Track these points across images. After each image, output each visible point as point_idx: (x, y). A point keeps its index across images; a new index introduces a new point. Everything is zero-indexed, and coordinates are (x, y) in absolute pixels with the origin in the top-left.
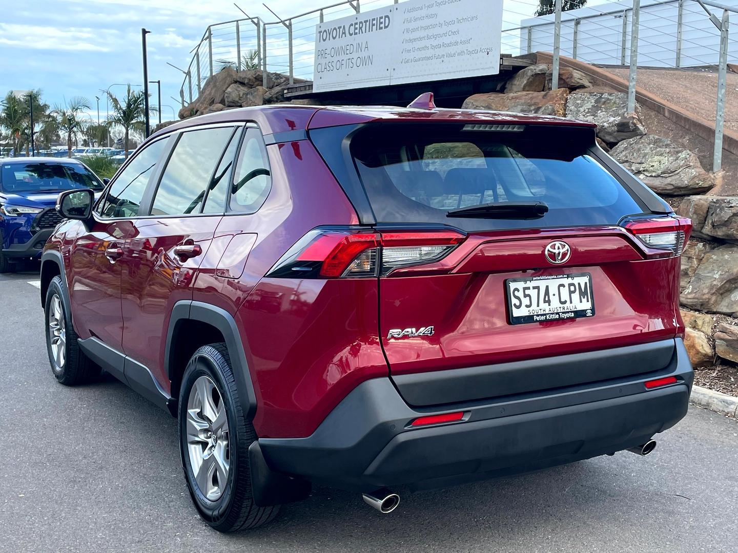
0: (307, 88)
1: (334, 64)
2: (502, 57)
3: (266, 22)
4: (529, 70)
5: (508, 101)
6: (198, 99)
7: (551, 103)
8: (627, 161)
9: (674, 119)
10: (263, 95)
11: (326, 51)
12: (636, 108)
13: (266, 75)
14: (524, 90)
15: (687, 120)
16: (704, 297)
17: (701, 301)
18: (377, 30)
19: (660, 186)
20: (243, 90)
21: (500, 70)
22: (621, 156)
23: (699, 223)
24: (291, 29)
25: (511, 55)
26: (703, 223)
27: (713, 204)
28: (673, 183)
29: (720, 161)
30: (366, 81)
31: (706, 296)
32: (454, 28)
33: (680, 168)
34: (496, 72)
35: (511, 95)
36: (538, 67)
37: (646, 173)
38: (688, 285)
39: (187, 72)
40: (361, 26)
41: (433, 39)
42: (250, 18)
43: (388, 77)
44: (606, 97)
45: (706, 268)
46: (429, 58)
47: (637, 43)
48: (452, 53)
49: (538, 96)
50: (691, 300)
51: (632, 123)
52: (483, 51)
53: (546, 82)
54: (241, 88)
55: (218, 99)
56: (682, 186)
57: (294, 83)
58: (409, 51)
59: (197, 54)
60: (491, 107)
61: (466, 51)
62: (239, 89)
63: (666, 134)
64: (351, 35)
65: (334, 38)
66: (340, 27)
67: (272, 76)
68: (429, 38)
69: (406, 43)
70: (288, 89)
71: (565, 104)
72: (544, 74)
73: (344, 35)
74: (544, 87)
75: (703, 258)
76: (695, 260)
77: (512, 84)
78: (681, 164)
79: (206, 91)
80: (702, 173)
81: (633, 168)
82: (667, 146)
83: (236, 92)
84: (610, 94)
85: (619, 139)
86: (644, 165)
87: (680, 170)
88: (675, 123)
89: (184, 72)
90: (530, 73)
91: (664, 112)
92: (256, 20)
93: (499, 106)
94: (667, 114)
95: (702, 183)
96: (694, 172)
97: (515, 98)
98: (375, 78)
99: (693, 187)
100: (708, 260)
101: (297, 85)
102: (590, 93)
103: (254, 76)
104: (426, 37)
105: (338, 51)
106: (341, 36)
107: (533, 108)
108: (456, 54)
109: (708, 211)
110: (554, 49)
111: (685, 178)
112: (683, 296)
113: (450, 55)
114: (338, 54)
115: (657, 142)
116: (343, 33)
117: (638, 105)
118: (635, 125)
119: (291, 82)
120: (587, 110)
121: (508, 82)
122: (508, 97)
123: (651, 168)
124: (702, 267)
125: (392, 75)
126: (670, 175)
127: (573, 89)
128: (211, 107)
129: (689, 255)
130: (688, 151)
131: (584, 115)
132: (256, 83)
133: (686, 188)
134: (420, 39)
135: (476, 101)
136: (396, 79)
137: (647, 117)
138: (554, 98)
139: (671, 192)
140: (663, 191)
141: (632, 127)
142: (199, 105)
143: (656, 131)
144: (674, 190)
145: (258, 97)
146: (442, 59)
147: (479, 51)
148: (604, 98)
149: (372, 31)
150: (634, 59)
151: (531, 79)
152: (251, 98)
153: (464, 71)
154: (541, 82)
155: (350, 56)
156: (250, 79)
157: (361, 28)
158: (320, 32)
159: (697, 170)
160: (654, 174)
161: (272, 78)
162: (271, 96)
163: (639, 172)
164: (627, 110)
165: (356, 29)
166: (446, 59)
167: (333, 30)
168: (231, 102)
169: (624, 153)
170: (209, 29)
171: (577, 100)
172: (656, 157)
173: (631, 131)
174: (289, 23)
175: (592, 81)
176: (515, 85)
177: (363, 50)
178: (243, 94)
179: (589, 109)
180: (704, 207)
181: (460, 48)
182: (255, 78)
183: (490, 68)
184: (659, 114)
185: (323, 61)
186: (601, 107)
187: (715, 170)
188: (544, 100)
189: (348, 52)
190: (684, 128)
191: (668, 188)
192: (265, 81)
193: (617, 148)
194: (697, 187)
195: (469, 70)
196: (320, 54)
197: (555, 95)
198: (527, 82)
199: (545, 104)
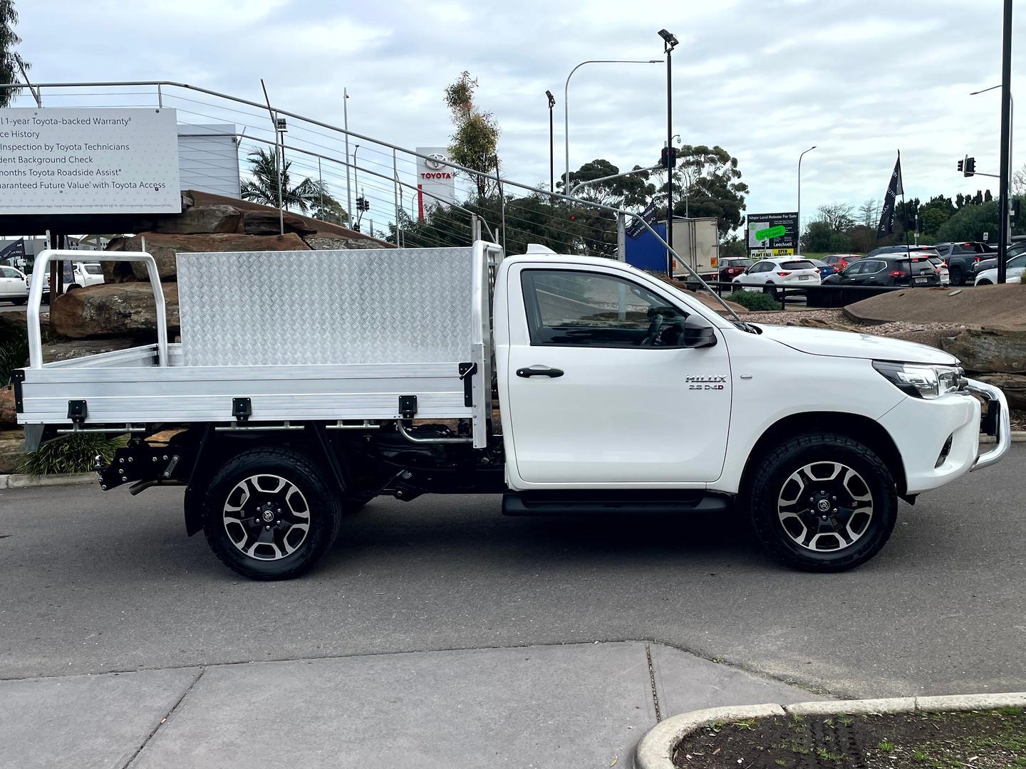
4: (212, 210)
14: (215, 231)
21: (183, 209)
32: (79, 154)
34: (177, 210)
41: (35, 163)
46: (28, 186)
48: (81, 183)
49: (268, 240)
52: (147, 186)
61: (111, 184)
90: (221, 215)
102: (330, 239)
104: (17, 160)
108: (91, 185)
113: (74, 186)
127: (303, 233)
134: (2, 160)
146: (58, 190)
147: (138, 186)
148: (353, 244)
151: (223, 221)
153: (111, 206)
166: (67, 190)
171: (321, 245)
181: (98, 179)
183: (163, 205)
195: (122, 206)
198: (219, 224)
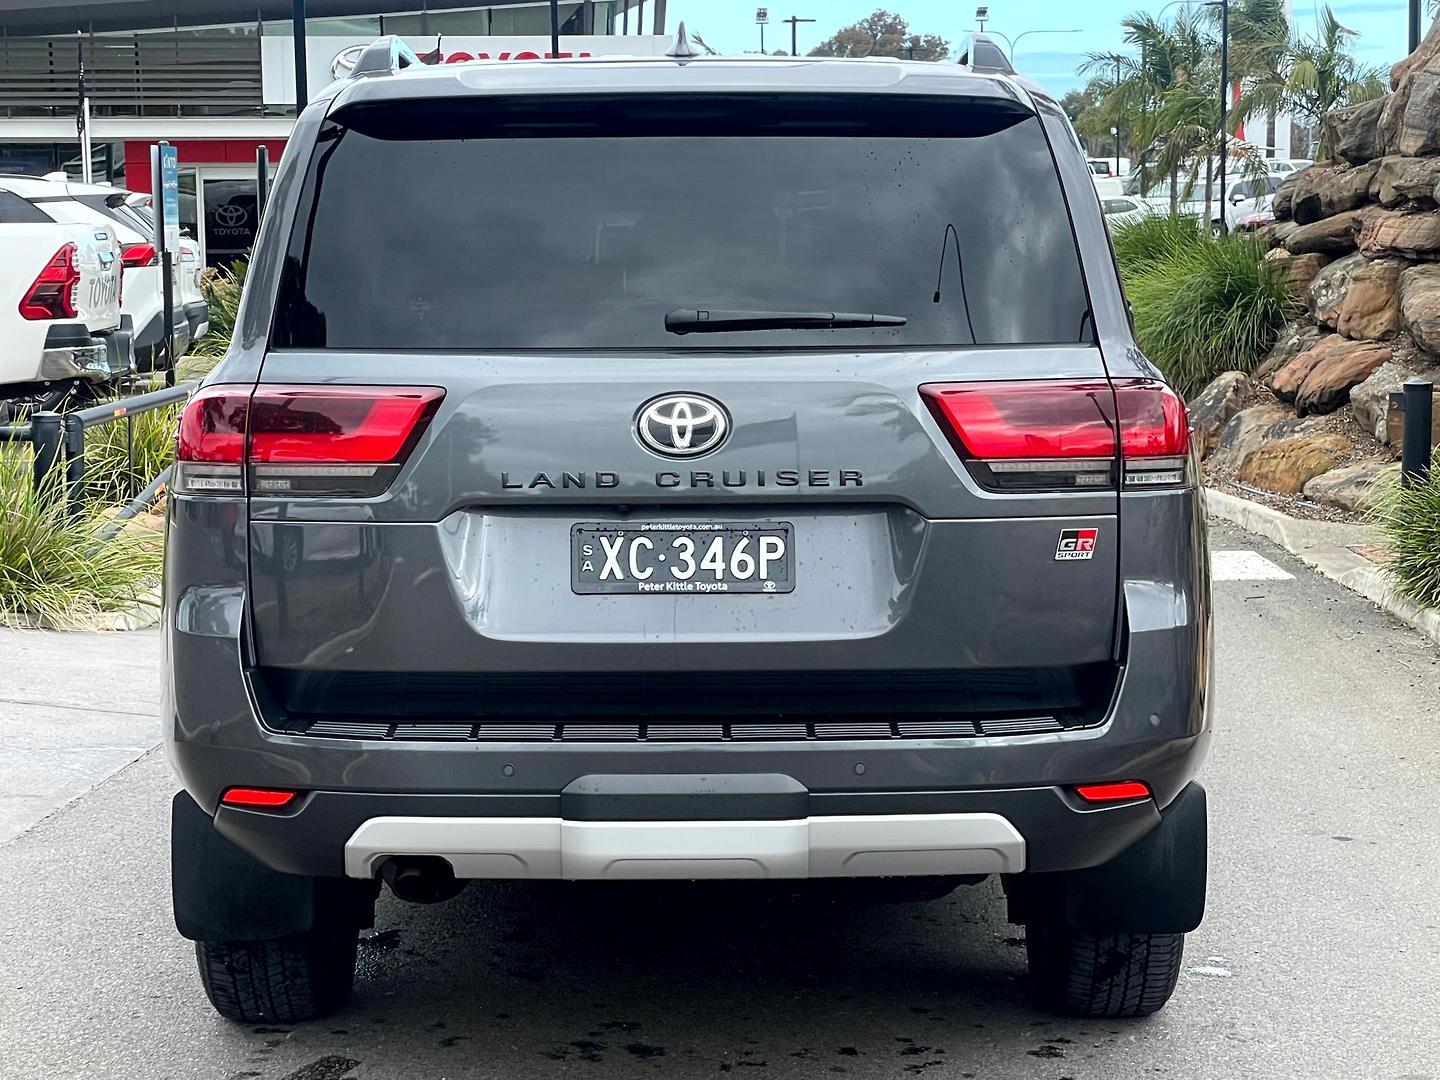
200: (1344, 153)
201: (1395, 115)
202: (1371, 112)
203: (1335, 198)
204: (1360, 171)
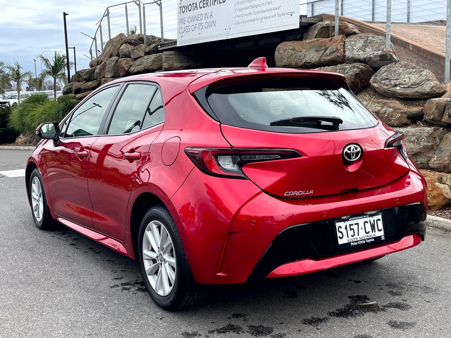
0: (173, 44)
1: (190, 27)
2: (301, 17)
3: (144, 3)
4: (318, 25)
5: (306, 45)
6: (102, 54)
7: (335, 44)
8: (388, 78)
9: (416, 51)
10: (144, 49)
11: (185, 19)
12: (391, 45)
13: (146, 37)
14: (316, 37)
15: (424, 51)
16: (445, 163)
17: (444, 165)
18: (218, 4)
19: (410, 93)
20: (130, 47)
21: (300, 26)
22: (383, 75)
23: (439, 115)
24: (161, 7)
25: (307, 16)
26: (442, 115)
27: (448, 102)
28: (419, 91)
29: (448, 76)
30: (212, 37)
31: (447, 162)
33: (423, 82)
34: (297, 26)
35: (308, 41)
36: (324, 22)
37: (401, 86)
38: (434, 156)
39: (93, 38)
40: (207, 2)
41: (255, 8)
42: (134, 1)
43: (226, 34)
44: (371, 39)
45: (445, 144)
46: (252, 20)
47: (391, 2)
48: (268, 16)
49: (326, 41)
50: (437, 165)
51: (389, 54)
52: (289, 14)
53: (330, 32)
54: (130, 46)
55: (115, 54)
56: (425, 93)
57: (164, 41)
58: (239, 16)
59: (100, 26)
60: (295, 49)
61: (277, 15)
62: (128, 47)
63: (411, 61)
64: (201, 8)
65: (190, 11)
66: (194, 3)
67: (149, 38)
68: (252, 7)
69: (237, 11)
70: (161, 45)
71: (344, 45)
72: (329, 27)
73: (196, 8)
74: (329, 35)
75: (443, 137)
76: (438, 139)
77: (307, 35)
78: (424, 79)
79: (107, 49)
80: (437, 84)
81: (392, 83)
82: (413, 68)
83: (127, 49)
84: (374, 37)
85: (381, 65)
86: (399, 81)
87: (423, 83)
88: (417, 54)
89: (92, 38)
90: (319, 27)
91: (409, 47)
92: (138, 2)
93: (300, 48)
94: (411, 48)
95: (438, 90)
96: (432, 83)
97: (311, 43)
98: (218, 35)
99: (433, 93)
100: (446, 139)
101: (166, 42)
102: (360, 37)
103: (138, 38)
104: (250, 7)
105: (192, 19)
106: (194, 9)
107: (323, 48)
108: (271, 16)
109: (445, 107)
110: (336, 10)
111: (427, 88)
112: (432, 163)
113: (266, 18)
114: (193, 21)
115: (406, 66)
116: (195, 7)
117: (392, 44)
118: (391, 56)
119: (163, 41)
120: (359, 48)
121: (305, 34)
122: (306, 42)
123: (404, 82)
124: (443, 143)
125: (228, 33)
126: (417, 86)
127: (349, 34)
128: (111, 59)
129: (434, 136)
130: (428, 70)
131: (357, 51)
132: (139, 43)
133: (427, 94)
134: (247, 8)
135: (285, 46)
136: (231, 35)
137: (398, 51)
138: (337, 41)
139: (418, 97)
140: (413, 97)
141: (389, 57)
142: (103, 58)
143: (405, 59)
144: (420, 96)
145: (141, 51)
146: (262, 20)
147: (285, 14)
148: (369, 40)
149: (214, 5)
150: (389, 13)
151: (320, 31)
152: (137, 52)
153: (276, 27)
154: (327, 32)
155: (201, 22)
156: (135, 40)
157: (207, 3)
158: (180, 7)
159: (435, 82)
160: (406, 86)
161: (150, 39)
162: (149, 50)
163: (396, 85)
164: (385, 46)
165: (204, 4)
166: (264, 20)
167: (189, 6)
168: (124, 55)
169: (385, 74)
170: (107, 9)
171: (351, 42)
172: (406, 75)
173: (388, 60)
174: (160, 3)
175: (360, 30)
176: (310, 35)
177: (209, 17)
178: (132, 50)
179: (360, 47)
180: (442, 104)
181: (273, 13)
182: (139, 39)
183: (293, 24)
184: (405, 49)
185: (183, 26)
186: (368, 46)
187: (446, 82)
188: (330, 43)
189: (199, 19)
190: (423, 56)
191: (416, 94)
192: (145, 41)
193: (380, 71)
194: (435, 93)
195: (280, 27)
196: (181, 21)
197: (337, 39)
198: (318, 32)
199: (330, 46)
200: (85, 79)
201: (101, 70)
202: (92, 70)
203: (87, 88)
204: (94, 82)
